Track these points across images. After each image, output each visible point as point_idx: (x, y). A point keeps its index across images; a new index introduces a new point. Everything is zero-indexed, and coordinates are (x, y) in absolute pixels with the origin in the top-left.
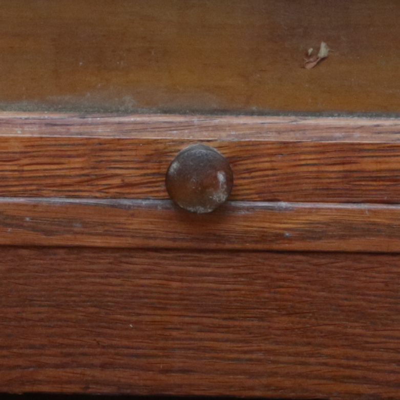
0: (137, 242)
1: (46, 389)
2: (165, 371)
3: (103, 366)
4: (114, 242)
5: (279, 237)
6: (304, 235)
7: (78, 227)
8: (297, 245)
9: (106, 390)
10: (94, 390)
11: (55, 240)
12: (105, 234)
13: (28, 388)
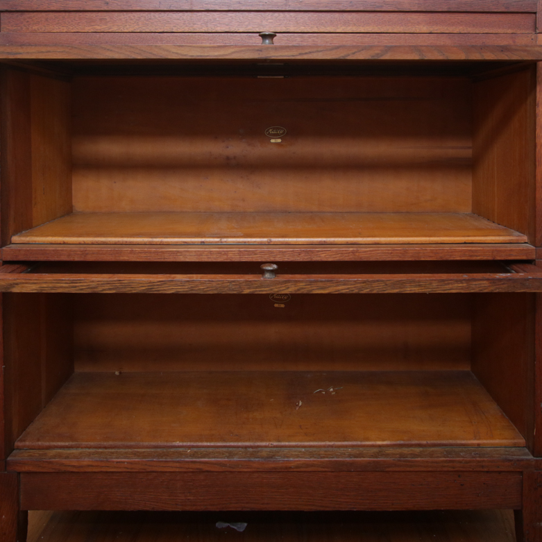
0: (255, 470)
1: (233, 509)
2: (263, 504)
3: (247, 503)
4: (249, 470)
5: (290, 468)
6: (297, 467)
7: (240, 466)
8: (295, 470)
9: (248, 510)
10: (245, 509)
11: (234, 470)
12: (248, 468)
13: (228, 510)
